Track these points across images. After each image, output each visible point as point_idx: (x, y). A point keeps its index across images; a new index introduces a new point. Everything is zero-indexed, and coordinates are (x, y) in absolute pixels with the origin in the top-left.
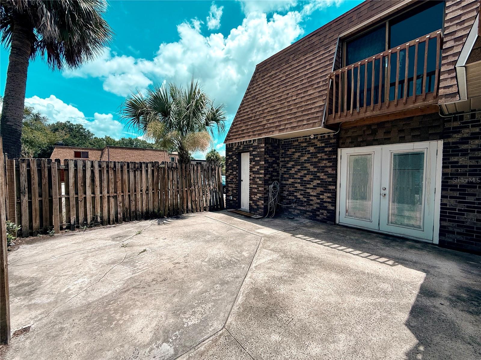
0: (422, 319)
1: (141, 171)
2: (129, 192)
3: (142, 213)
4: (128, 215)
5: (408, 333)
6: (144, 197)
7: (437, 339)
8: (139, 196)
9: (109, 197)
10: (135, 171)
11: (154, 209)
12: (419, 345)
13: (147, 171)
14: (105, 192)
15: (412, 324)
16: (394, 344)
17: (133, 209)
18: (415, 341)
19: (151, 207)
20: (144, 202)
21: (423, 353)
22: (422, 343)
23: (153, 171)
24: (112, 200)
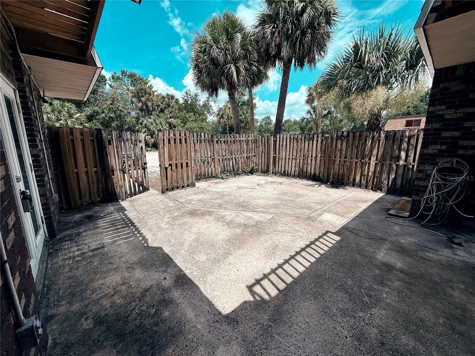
0: (159, 256)
1: (313, 141)
2: (304, 156)
3: (310, 175)
4: (301, 174)
5: (155, 245)
6: (313, 162)
7: (145, 253)
8: (309, 161)
9: (292, 158)
10: (309, 140)
11: (319, 174)
12: (148, 245)
13: (318, 140)
14: (291, 155)
15: (159, 250)
16: (154, 238)
17: (305, 170)
18: (150, 245)
19: (317, 172)
20: (313, 166)
21: (143, 244)
22: (147, 246)
23: (322, 140)
24: (294, 161)
